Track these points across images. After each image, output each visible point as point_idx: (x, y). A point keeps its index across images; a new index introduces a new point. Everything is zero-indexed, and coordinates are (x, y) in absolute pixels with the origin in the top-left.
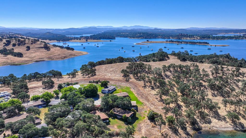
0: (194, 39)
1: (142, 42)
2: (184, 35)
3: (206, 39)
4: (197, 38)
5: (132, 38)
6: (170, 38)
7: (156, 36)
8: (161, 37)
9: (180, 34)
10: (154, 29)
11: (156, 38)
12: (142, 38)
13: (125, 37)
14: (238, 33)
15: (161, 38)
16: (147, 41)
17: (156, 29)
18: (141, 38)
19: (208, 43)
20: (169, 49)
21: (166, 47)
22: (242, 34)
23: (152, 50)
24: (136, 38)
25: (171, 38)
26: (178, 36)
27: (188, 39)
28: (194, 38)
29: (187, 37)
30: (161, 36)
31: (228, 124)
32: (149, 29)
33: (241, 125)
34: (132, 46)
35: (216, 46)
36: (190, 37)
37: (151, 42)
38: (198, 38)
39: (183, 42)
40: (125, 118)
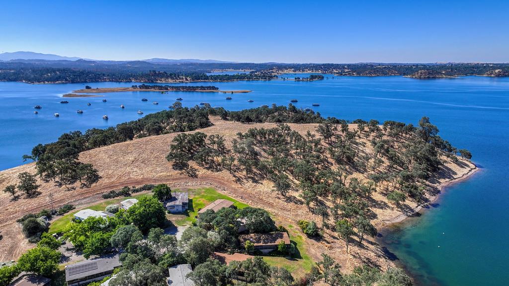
0: (182, 82)
1: (76, 92)
2: (159, 73)
3: (202, 81)
4: (187, 80)
5: (36, 84)
6: (130, 80)
7: (98, 76)
8: (109, 79)
9: (152, 72)
10: (77, 61)
11: (98, 82)
12: (63, 82)
13: (10, 80)
14: (241, 70)
15: (110, 81)
16: (88, 88)
17: (80, 61)
18: (60, 82)
19: (217, 88)
20: (157, 104)
21: (146, 100)
22: (248, 72)
23: (123, 107)
24: (47, 83)
25: (133, 81)
26: (147, 75)
27: (170, 81)
28: (180, 79)
29: (167, 77)
30: (108, 76)
31: (395, 211)
32: (63, 60)
33: (408, 208)
34: (62, 102)
35: (232, 92)
36: (172, 79)
37: (98, 91)
38: (188, 78)
39: (169, 89)
40: (284, 248)
